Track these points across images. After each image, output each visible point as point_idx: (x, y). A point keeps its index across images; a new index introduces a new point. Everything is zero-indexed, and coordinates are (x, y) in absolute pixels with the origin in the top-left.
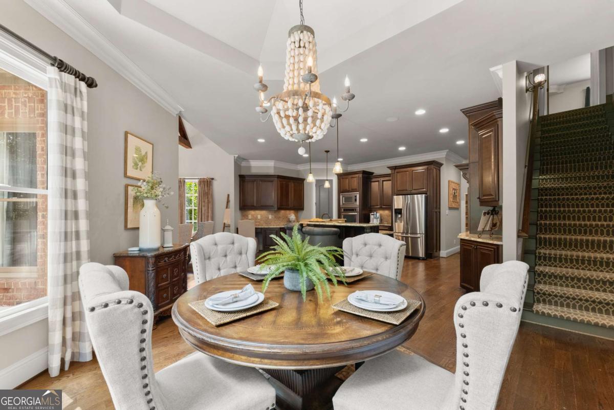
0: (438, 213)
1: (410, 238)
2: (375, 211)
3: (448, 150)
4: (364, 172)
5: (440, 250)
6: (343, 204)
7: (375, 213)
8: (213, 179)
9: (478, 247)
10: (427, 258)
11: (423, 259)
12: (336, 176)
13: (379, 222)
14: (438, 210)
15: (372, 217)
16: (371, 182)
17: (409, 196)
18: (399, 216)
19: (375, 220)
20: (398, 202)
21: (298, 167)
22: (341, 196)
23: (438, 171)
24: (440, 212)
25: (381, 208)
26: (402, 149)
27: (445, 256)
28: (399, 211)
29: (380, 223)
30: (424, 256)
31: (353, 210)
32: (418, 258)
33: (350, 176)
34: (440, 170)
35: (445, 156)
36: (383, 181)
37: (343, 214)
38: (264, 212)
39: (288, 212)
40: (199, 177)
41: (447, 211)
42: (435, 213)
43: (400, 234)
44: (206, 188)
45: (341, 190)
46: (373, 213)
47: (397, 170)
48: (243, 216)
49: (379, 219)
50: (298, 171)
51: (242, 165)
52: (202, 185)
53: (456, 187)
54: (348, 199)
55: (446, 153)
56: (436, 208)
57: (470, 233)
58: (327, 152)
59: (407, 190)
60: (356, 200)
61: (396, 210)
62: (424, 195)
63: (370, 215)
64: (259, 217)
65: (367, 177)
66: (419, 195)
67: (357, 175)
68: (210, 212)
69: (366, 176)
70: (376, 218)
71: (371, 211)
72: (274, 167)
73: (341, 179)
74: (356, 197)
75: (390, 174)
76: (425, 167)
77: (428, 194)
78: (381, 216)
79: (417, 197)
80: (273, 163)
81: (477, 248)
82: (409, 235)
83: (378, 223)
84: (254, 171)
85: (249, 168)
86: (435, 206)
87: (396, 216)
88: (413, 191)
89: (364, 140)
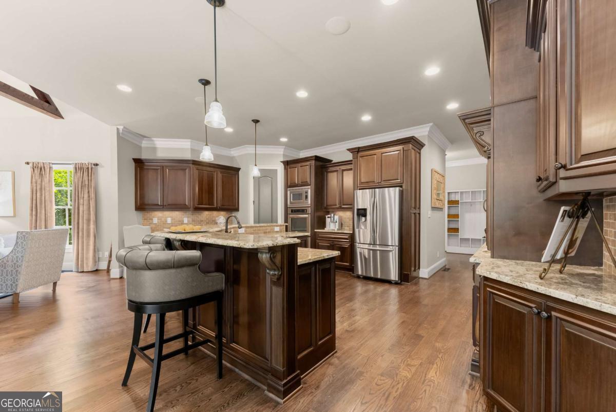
0: (417, 215)
1: (378, 252)
2: (333, 212)
3: (431, 124)
4: (317, 158)
5: (419, 268)
6: (291, 203)
7: (332, 215)
8: (97, 165)
9: (553, 313)
10: (401, 282)
11: (396, 283)
12: (282, 164)
13: (337, 227)
14: (417, 212)
15: (328, 220)
16: (327, 172)
17: (377, 190)
18: (363, 219)
19: (332, 224)
20: (363, 199)
21: (232, 153)
22: (289, 192)
23: (418, 155)
24: (419, 214)
25: (341, 208)
26: (366, 118)
27: (427, 277)
28: (362, 213)
29: (338, 230)
30: (397, 279)
31: (303, 211)
32: (389, 282)
33: (300, 165)
34: (420, 153)
35: (427, 133)
36: (343, 170)
37: (291, 216)
38: (177, 214)
39: (215, 213)
40: (75, 162)
41: (430, 212)
42: (413, 215)
43: (367, 246)
44: (86, 178)
45: (289, 184)
46: (329, 216)
47: (360, 154)
48: (145, 219)
49: (337, 224)
50: (232, 158)
51: (143, 145)
52: (79, 174)
53: (441, 180)
54: (297, 196)
55: (428, 129)
56: (415, 208)
57: (493, 257)
58: (256, 121)
59: (374, 182)
60: (306, 197)
61: (358, 210)
62: (397, 189)
63: (325, 217)
64: (169, 220)
65: (322, 166)
66: (391, 189)
67: (308, 163)
68: (92, 213)
69: (320, 163)
70: (333, 222)
71: (328, 213)
72: (191, 149)
73: (289, 170)
74: (307, 192)
75: (351, 161)
76: (400, 147)
77: (404, 187)
78: (341, 219)
79: (389, 191)
80: (189, 143)
81: (549, 318)
82: (378, 248)
83: (336, 229)
84: (161, 155)
85: (154, 149)
86: (413, 206)
87: (359, 220)
88: (383, 183)
89: (302, 94)
